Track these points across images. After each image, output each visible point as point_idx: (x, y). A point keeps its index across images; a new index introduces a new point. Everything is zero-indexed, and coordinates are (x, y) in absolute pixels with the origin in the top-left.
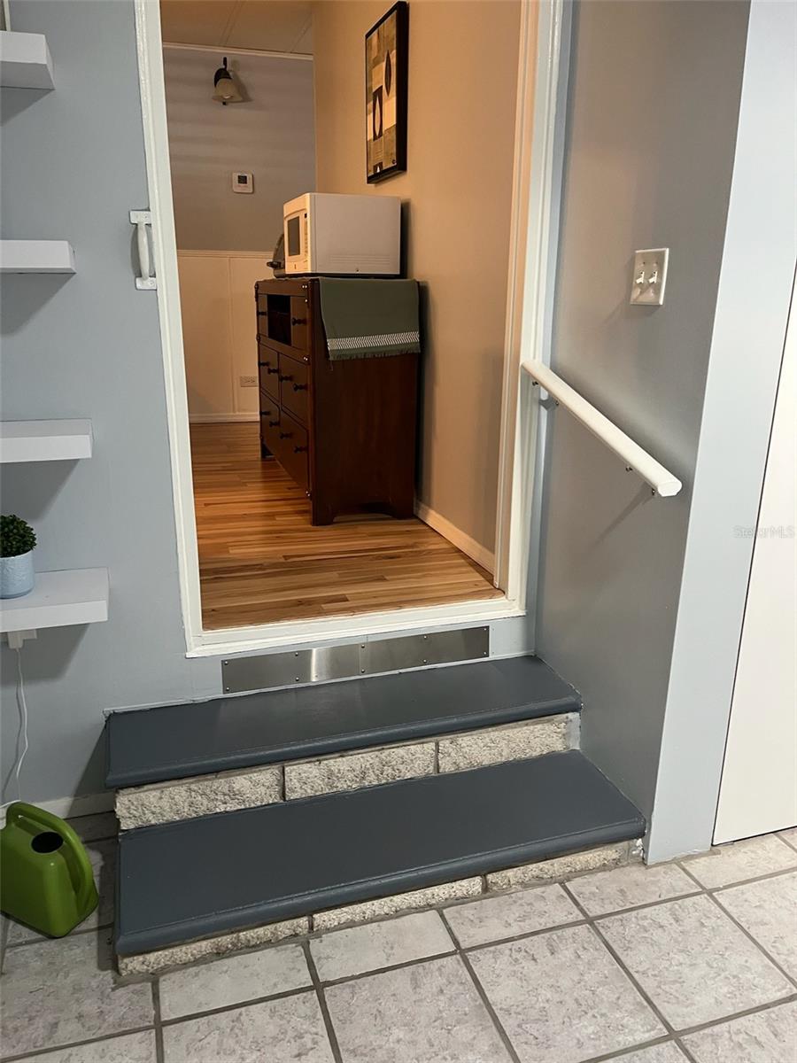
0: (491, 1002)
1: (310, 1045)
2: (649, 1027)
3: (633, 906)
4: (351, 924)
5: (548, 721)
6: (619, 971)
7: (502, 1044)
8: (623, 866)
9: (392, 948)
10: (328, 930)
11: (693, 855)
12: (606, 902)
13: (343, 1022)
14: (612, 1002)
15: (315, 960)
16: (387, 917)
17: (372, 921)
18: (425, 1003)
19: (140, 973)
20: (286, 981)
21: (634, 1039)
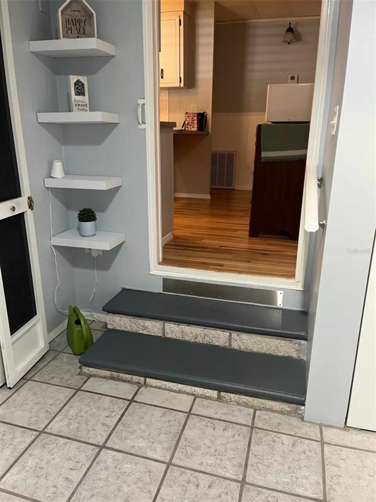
0: (183, 434)
1: (113, 416)
2: (236, 474)
3: (279, 431)
4: (160, 388)
5: (290, 341)
6: (245, 449)
7: (173, 448)
8: (291, 416)
9: (166, 401)
10: (151, 386)
11: (332, 426)
12: (267, 424)
13: (129, 414)
14: (230, 458)
15: (138, 393)
16: (175, 391)
17: (168, 390)
18: (160, 423)
19: (87, 373)
20: (124, 395)
21: (225, 474)
